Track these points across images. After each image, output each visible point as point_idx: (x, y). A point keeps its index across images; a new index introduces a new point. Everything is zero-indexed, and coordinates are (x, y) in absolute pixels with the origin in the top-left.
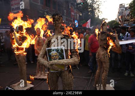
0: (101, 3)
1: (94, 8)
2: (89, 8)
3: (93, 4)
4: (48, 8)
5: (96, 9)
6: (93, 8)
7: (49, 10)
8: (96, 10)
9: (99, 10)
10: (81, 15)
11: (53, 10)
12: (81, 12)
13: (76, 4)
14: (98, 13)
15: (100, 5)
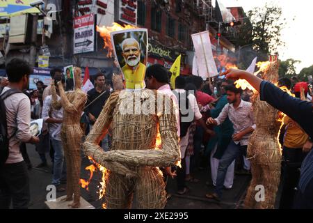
0: (284, 22)
1: (267, 33)
2: (254, 34)
3: (264, 24)
4: (156, 33)
5: (272, 36)
6: (265, 34)
7: (156, 37)
8: (272, 39)
9: (278, 40)
10: (233, 50)
11: (168, 37)
12: (234, 44)
13: (220, 23)
14: (275, 46)
15: (281, 27)
